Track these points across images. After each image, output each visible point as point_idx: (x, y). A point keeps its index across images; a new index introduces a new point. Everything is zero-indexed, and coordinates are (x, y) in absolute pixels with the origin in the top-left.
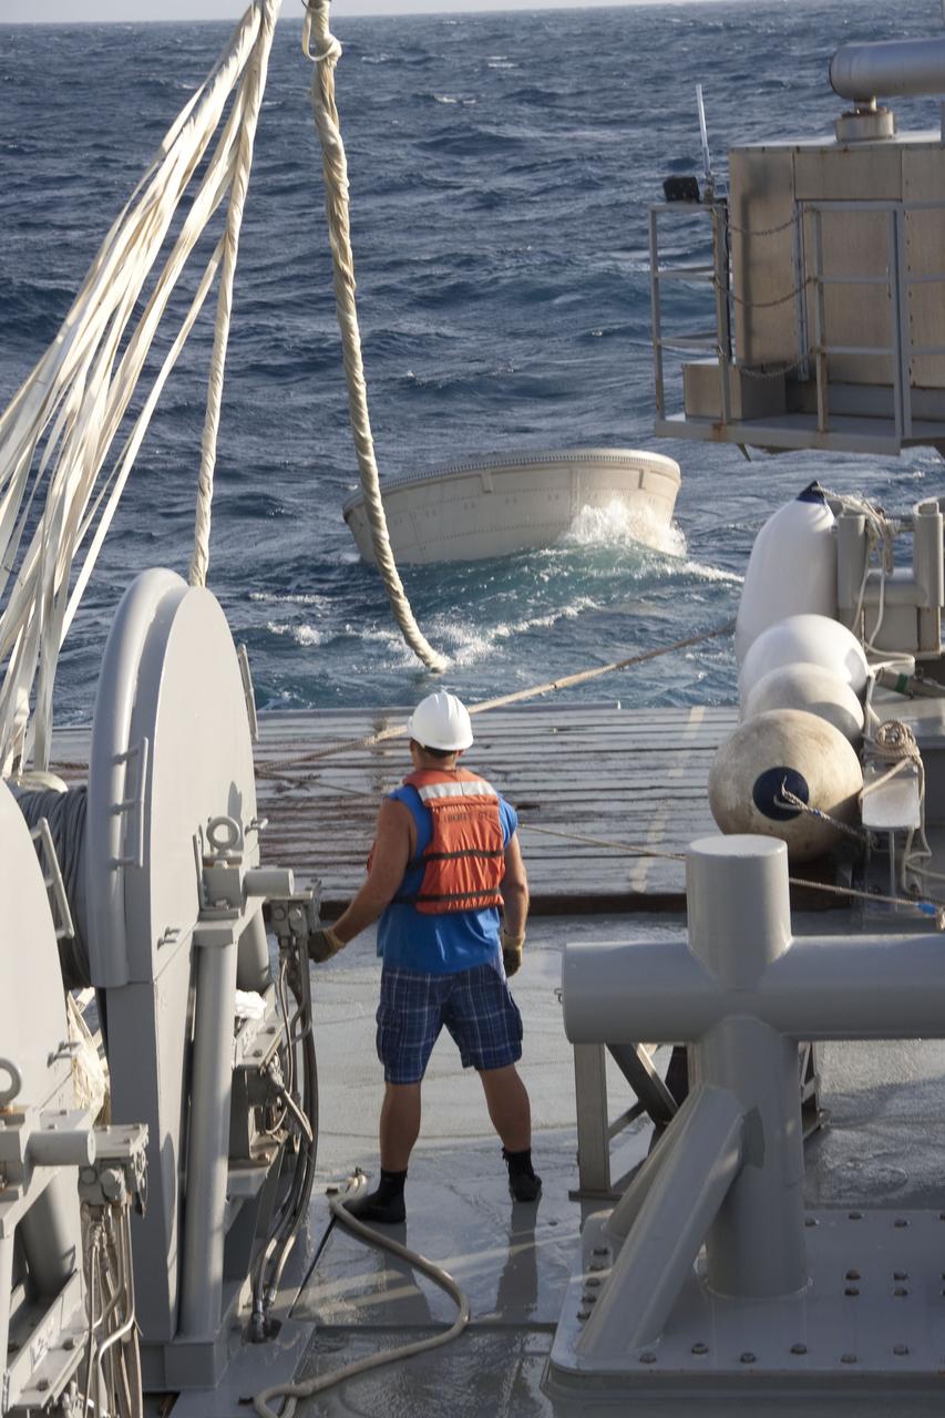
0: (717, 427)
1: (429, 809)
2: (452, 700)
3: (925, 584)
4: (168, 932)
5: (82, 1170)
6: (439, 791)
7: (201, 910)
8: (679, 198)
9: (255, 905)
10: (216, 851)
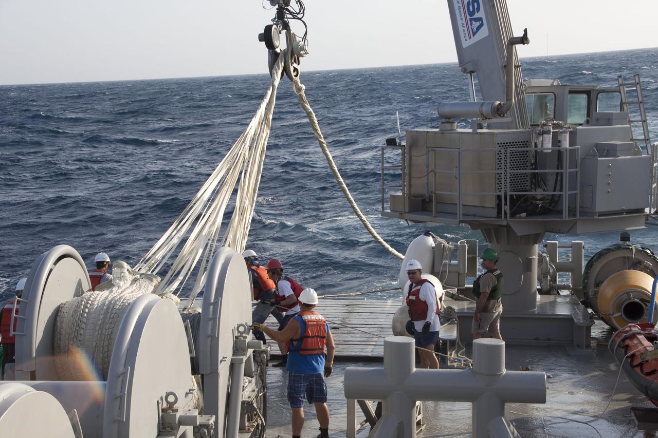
0: (401, 214)
1: (305, 322)
2: (312, 291)
3: (461, 266)
4: (223, 358)
5: (194, 428)
6: (308, 317)
7: (234, 352)
8: (391, 145)
9: (250, 352)
10: (239, 334)
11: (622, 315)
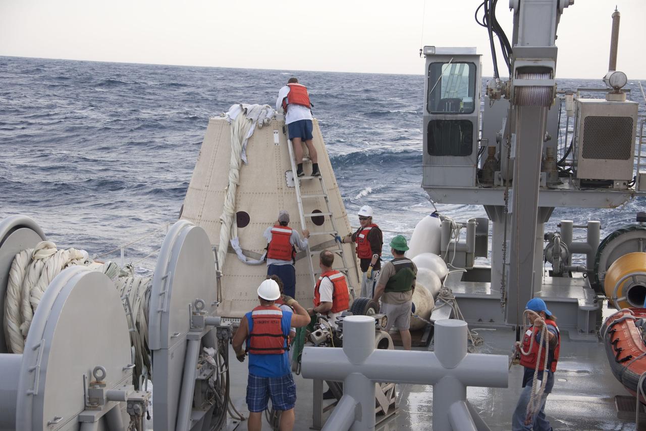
3: (470, 246)
4: (175, 334)
5: (128, 404)
7: (191, 328)
10: (197, 310)
11: (626, 300)
